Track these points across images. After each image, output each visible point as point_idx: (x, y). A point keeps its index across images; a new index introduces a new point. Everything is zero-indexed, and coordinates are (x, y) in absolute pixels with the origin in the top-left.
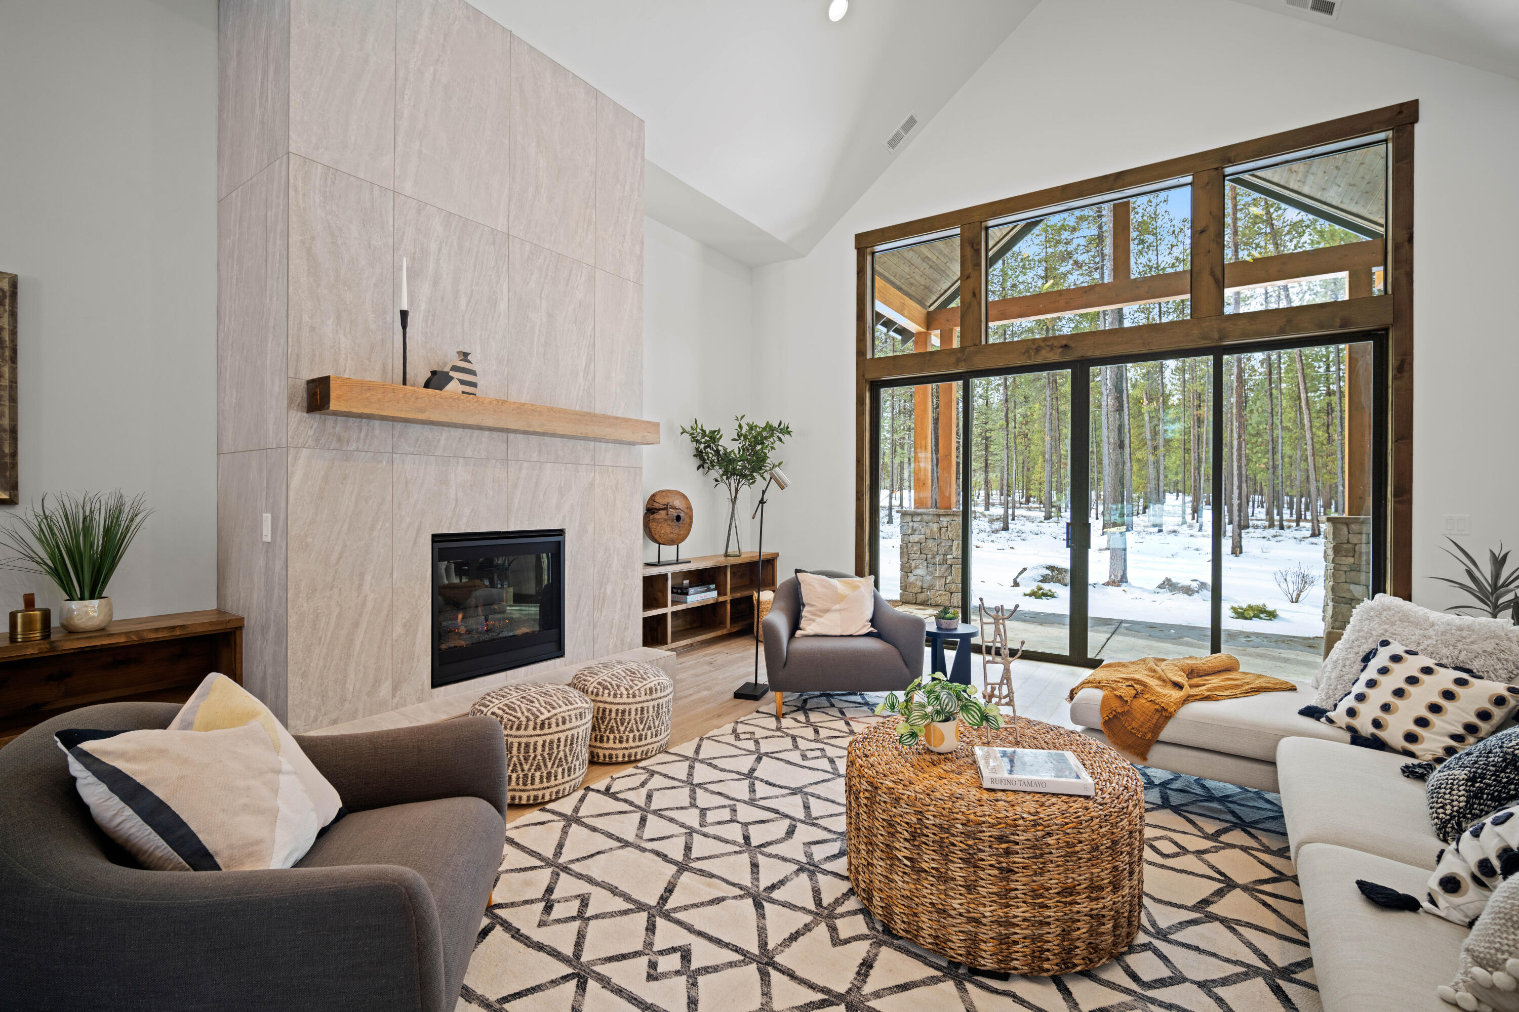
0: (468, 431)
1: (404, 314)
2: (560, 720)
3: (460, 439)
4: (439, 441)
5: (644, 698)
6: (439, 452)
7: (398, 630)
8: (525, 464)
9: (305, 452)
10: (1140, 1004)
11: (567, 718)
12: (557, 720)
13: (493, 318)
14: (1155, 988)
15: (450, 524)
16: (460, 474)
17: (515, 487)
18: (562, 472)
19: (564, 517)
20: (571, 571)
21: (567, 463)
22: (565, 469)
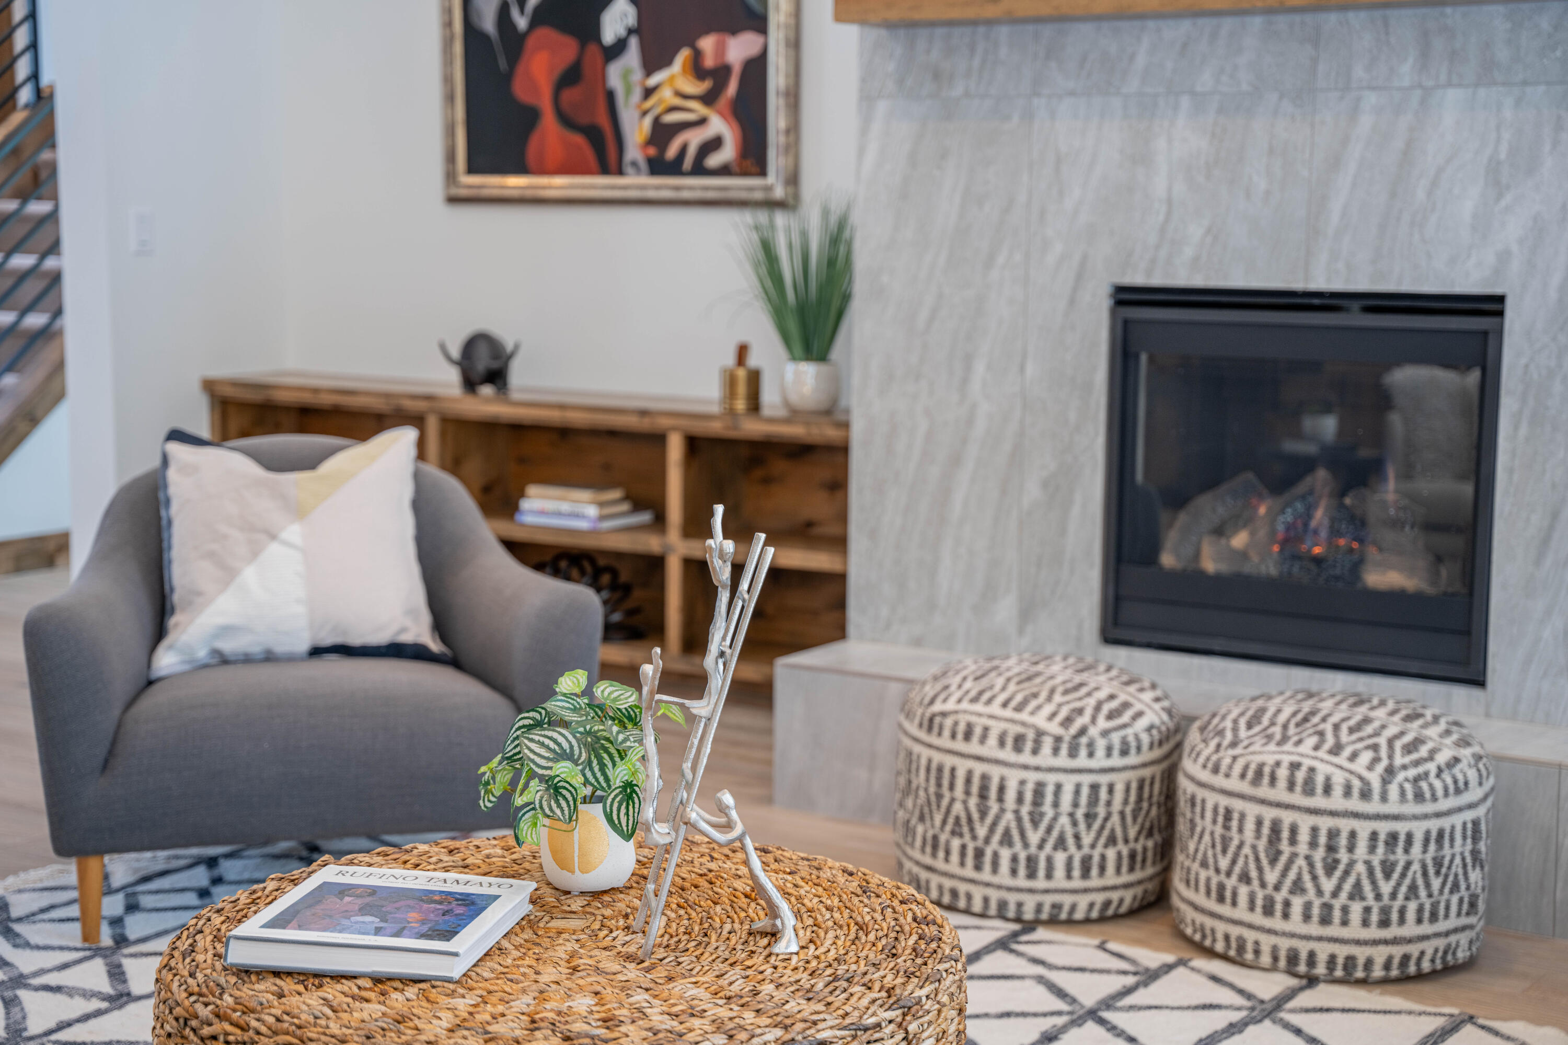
0: (1207, 23)
2: (961, 728)
3: (1185, 46)
4: (1132, 57)
5: (1234, 784)
6: (1133, 84)
7: (1033, 489)
8: (1371, 99)
11: (978, 731)
12: (956, 724)
16: (1181, 137)
17: (1335, 163)
18: (1508, 114)
19: (1504, 257)
20: (1523, 431)
21: (1525, 83)
22: (1518, 103)
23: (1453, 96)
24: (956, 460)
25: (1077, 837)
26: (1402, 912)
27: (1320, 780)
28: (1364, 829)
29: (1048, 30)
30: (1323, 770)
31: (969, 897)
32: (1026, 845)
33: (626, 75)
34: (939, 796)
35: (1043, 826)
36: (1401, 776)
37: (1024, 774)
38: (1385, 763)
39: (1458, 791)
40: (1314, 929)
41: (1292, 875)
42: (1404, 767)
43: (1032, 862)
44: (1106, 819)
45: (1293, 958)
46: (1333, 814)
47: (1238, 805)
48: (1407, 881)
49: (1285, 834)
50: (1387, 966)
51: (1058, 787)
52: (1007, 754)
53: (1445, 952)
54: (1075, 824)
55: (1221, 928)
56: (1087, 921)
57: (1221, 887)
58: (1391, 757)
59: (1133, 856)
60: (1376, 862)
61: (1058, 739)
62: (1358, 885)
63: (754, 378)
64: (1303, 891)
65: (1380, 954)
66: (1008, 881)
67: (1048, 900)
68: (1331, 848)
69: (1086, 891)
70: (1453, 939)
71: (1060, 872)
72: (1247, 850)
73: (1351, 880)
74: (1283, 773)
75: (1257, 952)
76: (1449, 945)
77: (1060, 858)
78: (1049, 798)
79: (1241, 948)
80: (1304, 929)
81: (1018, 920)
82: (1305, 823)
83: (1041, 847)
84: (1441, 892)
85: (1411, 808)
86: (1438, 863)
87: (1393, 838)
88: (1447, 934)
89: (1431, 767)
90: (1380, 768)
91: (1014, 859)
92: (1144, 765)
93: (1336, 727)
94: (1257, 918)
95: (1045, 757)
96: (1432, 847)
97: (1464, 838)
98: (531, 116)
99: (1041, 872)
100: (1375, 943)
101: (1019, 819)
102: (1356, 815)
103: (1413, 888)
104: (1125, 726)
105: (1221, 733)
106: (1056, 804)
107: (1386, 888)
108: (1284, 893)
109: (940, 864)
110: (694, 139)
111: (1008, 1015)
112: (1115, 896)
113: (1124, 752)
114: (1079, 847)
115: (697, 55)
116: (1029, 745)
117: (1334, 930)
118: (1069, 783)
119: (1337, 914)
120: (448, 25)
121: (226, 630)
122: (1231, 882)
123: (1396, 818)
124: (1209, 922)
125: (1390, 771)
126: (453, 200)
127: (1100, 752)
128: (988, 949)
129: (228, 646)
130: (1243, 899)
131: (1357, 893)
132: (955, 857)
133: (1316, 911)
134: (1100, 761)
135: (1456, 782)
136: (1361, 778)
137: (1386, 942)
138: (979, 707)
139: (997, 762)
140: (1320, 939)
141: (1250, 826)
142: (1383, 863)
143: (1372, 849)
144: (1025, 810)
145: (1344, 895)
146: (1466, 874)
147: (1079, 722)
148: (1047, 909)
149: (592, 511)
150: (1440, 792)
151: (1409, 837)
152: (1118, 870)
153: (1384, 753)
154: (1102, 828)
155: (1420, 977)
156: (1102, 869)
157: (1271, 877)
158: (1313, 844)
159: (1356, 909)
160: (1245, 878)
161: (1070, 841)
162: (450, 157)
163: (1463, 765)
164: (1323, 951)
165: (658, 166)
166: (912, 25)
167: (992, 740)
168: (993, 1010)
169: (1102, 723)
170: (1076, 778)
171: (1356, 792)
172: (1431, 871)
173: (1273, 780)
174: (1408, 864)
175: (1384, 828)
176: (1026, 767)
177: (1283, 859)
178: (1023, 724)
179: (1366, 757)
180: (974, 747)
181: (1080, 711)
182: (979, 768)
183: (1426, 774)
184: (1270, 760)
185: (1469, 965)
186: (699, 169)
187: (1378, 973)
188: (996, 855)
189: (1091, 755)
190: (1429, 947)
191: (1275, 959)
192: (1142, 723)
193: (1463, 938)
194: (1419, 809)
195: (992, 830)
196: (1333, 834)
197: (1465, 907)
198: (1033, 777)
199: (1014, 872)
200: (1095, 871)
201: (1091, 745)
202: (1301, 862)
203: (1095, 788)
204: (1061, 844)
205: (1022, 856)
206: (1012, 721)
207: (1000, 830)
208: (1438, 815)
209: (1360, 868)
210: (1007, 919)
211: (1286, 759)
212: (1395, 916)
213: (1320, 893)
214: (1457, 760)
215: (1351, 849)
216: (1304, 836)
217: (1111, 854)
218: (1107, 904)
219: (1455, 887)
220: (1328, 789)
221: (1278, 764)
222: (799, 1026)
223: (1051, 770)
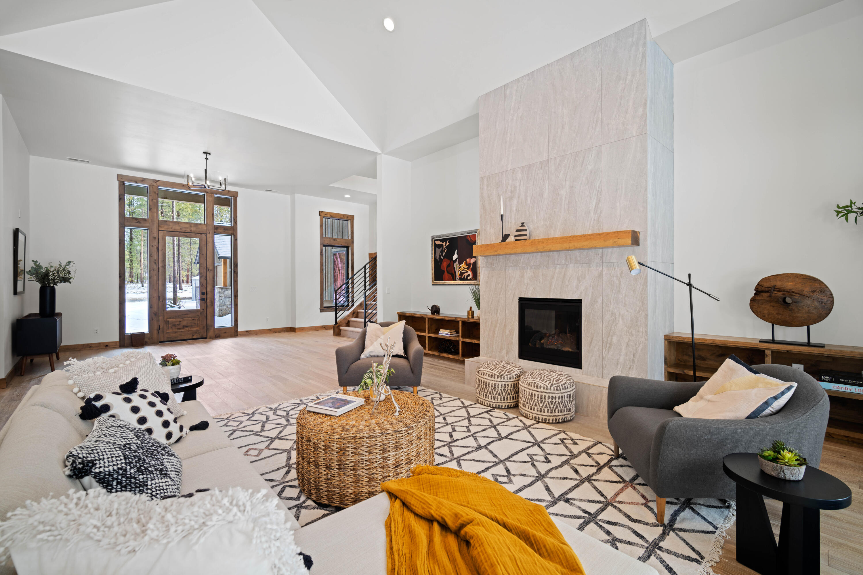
0: (532, 254)
1: (502, 216)
4: (521, 260)
5: (525, 386)
6: (521, 265)
7: (508, 332)
8: (558, 266)
9: (484, 269)
10: (282, 481)
11: (485, 374)
13: (541, 202)
14: (282, 488)
15: (525, 293)
16: (529, 273)
17: (553, 277)
18: (580, 268)
19: (581, 293)
20: (586, 323)
21: (582, 263)
22: (582, 267)
23: (571, 266)
24: (496, 327)
25: (502, 393)
26: (555, 411)
27: (539, 386)
28: (547, 395)
29: (507, 256)
30: (540, 384)
31: (485, 403)
32: (493, 394)
33: (456, 265)
34: (480, 385)
35: (496, 391)
36: (554, 386)
37: (492, 382)
38: (551, 383)
39: (565, 389)
40: (539, 413)
41: (535, 403)
42: (555, 384)
43: (494, 397)
44: (507, 390)
45: (536, 418)
46: (541, 392)
47: (526, 389)
48: (556, 405)
49: (533, 395)
50: (553, 420)
51: (498, 384)
52: (490, 378)
53: (564, 418)
54: (502, 391)
55: (524, 411)
56: (505, 408)
57: (524, 404)
58: (553, 382)
59: (513, 397)
60: (549, 401)
61: (498, 376)
62: (546, 405)
63: (473, 312)
64: (537, 406)
65: (551, 418)
66: (490, 400)
67: (498, 404)
68: (541, 398)
69: (504, 403)
70: (566, 416)
71: (499, 399)
72: (527, 398)
73: (545, 404)
74: (533, 384)
75: (530, 416)
76: (565, 417)
77: (499, 397)
78: (497, 386)
79: (527, 415)
80: (537, 413)
81: (492, 407)
82: (537, 393)
83: (496, 395)
84: (563, 407)
85: (556, 392)
86: (562, 402)
87: (552, 397)
88: (564, 415)
89: (560, 384)
90: (550, 384)
91: (491, 397)
92: (514, 381)
93: (545, 376)
94: (529, 410)
95: (496, 379)
96: (560, 399)
97: (567, 397)
98: (444, 272)
99: (496, 399)
100: (550, 416)
101: (492, 390)
102: (545, 393)
103: (557, 406)
104: (511, 374)
105: (525, 376)
106: (498, 387)
107: (552, 406)
108: (533, 406)
109: (480, 397)
110: (466, 274)
111: (479, 425)
112: (510, 404)
113: (510, 379)
114: (503, 395)
115: (466, 262)
116: (493, 377)
117: (542, 413)
118: (500, 384)
119: (543, 410)
120: (432, 259)
121: (371, 352)
122: (525, 403)
123: (553, 393)
124: (523, 410)
125: (552, 385)
126: (433, 285)
127: (506, 379)
128: (484, 413)
129: (372, 354)
130: (527, 407)
131: (546, 407)
132: (482, 396)
133: (539, 410)
134: (506, 380)
135: (565, 387)
136: (546, 386)
137: (552, 416)
138: (486, 370)
139: (488, 379)
140: (540, 415)
141: (528, 393)
142: (551, 401)
143: (549, 399)
144: (493, 388)
145: (544, 407)
146: (568, 404)
147: (502, 373)
148: (497, 406)
149: (449, 333)
150: (562, 389)
151: (556, 397)
152: (510, 400)
153: (551, 382)
154: (507, 392)
155: (559, 423)
156: (507, 399)
157: (531, 403)
158: (538, 397)
159: (546, 410)
160: (527, 403)
161: (501, 394)
162: (433, 279)
163: (567, 384)
164: (541, 417)
165: (461, 279)
166: (488, 256)
167: (487, 376)
168: (477, 424)
169: (506, 373)
170: (501, 383)
171: (545, 388)
172: (560, 403)
173: (531, 385)
174: (556, 402)
175: (551, 395)
176: (493, 381)
177: (533, 400)
178: (492, 373)
179: (548, 382)
180: (484, 377)
181: (503, 371)
182: (485, 380)
183: (559, 386)
184: (531, 381)
185: (570, 421)
186: (467, 279)
187: (560, 421)
188: (488, 396)
189: (504, 379)
190: (561, 417)
191: (533, 418)
192: (514, 374)
193: (568, 416)
194: (557, 392)
195: (488, 391)
196: (542, 396)
197: (568, 410)
198: (494, 382)
199: (491, 399)
200: (506, 400)
201: (504, 377)
202: (536, 400)
203: (505, 385)
204: (499, 394)
205: (493, 396)
206: (491, 372)
207: (489, 391)
208: (561, 393)
209: (547, 402)
210: (491, 407)
211: (534, 382)
212: (553, 411)
213: (540, 406)
214: (566, 383)
215: (545, 399)
216: (536, 396)
217: (509, 397)
218: (508, 405)
219: (566, 406)
220: (540, 388)
221: (532, 383)
222: (384, 430)
223: (497, 381)
